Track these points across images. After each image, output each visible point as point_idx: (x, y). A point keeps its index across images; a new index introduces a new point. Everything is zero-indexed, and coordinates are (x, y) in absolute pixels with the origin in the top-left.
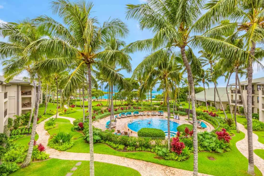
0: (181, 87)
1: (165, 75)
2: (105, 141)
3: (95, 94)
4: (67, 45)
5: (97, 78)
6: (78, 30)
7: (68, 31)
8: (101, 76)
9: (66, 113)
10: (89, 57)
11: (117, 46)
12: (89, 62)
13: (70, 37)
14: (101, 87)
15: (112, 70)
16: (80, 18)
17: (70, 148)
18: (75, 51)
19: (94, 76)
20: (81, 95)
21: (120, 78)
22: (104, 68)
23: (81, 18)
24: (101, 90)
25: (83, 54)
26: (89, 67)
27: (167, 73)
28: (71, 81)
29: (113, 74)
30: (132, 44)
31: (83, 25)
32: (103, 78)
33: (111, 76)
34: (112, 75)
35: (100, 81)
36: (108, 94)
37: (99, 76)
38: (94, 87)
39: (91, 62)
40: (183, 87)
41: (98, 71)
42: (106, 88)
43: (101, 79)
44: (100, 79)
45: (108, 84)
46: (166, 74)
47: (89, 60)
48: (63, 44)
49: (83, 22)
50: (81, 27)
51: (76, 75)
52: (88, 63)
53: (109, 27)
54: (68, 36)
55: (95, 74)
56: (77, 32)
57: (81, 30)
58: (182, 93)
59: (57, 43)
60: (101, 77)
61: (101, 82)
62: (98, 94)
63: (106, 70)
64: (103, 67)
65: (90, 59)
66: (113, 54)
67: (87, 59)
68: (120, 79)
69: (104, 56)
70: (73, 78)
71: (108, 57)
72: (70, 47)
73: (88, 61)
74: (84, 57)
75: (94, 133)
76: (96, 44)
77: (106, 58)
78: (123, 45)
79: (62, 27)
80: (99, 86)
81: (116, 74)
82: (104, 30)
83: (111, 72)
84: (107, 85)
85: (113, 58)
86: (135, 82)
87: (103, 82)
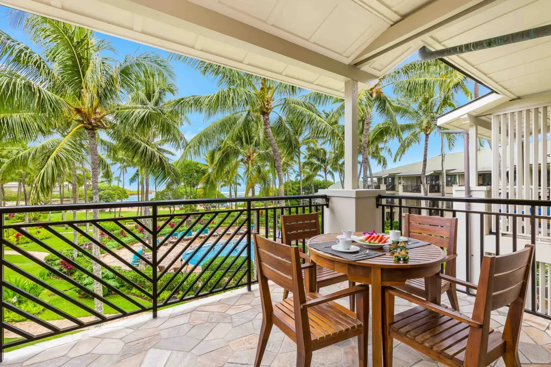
0: (294, 181)
1: (249, 157)
2: (129, 289)
3: (105, 194)
4: (43, 91)
5: (109, 156)
6: (69, 63)
7: (43, 62)
8: (121, 154)
9: (20, 241)
10: (93, 116)
11: (160, 93)
12: (93, 127)
13: (49, 73)
14: (121, 179)
15: (143, 144)
16: (72, 40)
17: (39, 313)
18: (62, 104)
19: (102, 153)
20: (65, 198)
21: (160, 159)
22: (127, 140)
23: (75, 40)
24: (121, 186)
25: (78, 111)
26: (93, 136)
27: (253, 153)
28: (53, 162)
29: (145, 152)
30: (182, 99)
31: (79, 55)
32: (125, 158)
33: (142, 156)
34: (142, 154)
35: (119, 165)
36: (138, 194)
37: (115, 152)
38: (104, 179)
39: (98, 127)
40: (297, 179)
41: (112, 142)
42: (132, 180)
43: (122, 160)
44: (116, 160)
45: (137, 171)
46: (252, 156)
47: (93, 121)
48: (34, 89)
49: (79, 48)
50: (74, 57)
51: (64, 150)
52: (90, 127)
53: (136, 64)
54: (43, 71)
55: (106, 148)
56: (66, 66)
57: (74, 62)
58: (295, 191)
59: (21, 87)
60: (120, 156)
61: (120, 168)
62: (112, 194)
63: (131, 144)
64: (123, 138)
65: (95, 119)
66: (144, 115)
67: (88, 120)
68: (158, 160)
69: (127, 118)
70: (57, 156)
71: (134, 120)
72: (50, 96)
73: (90, 123)
74: (82, 117)
75: (104, 275)
76: (108, 94)
77: (129, 121)
78: (172, 91)
79: (28, 52)
80: (114, 176)
81: (152, 153)
82: (127, 68)
83: (142, 148)
84: (137, 175)
85: (145, 122)
86: (201, 168)
87: (125, 167)
